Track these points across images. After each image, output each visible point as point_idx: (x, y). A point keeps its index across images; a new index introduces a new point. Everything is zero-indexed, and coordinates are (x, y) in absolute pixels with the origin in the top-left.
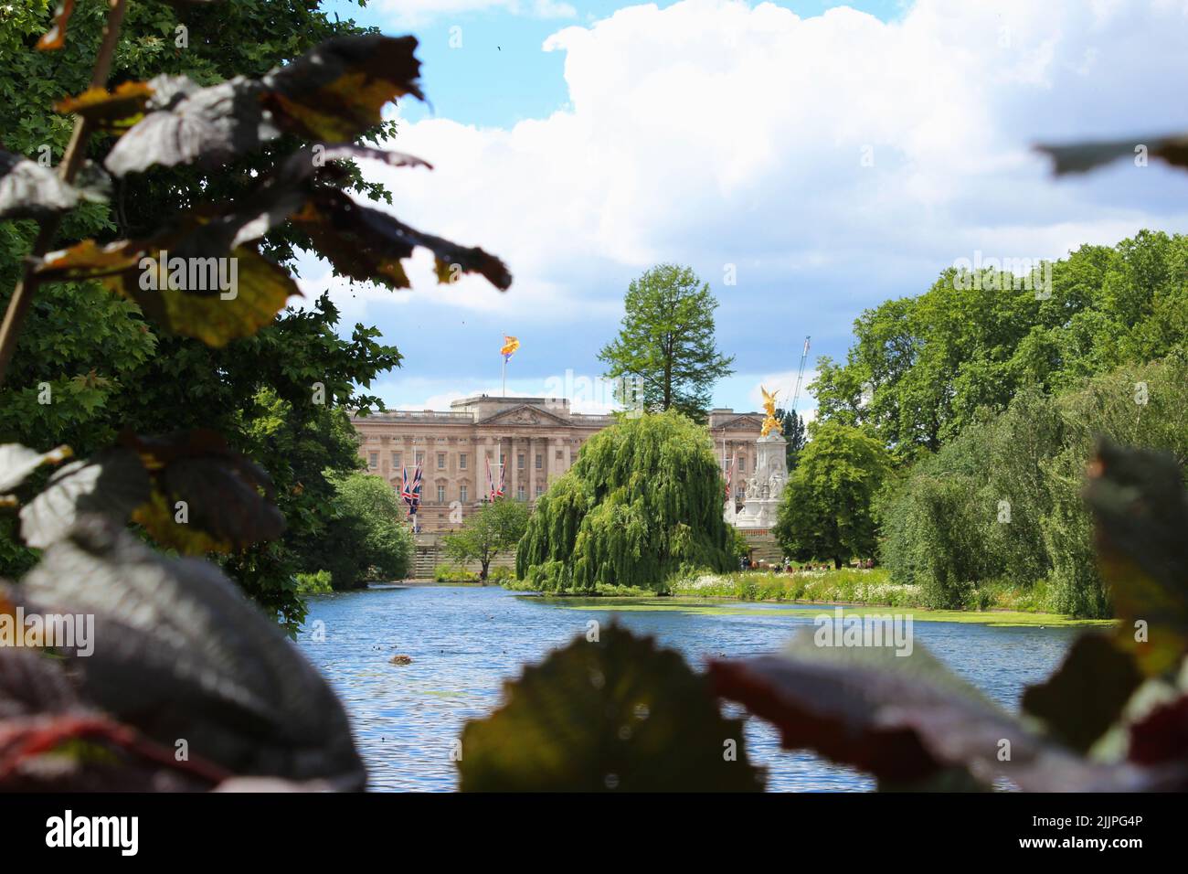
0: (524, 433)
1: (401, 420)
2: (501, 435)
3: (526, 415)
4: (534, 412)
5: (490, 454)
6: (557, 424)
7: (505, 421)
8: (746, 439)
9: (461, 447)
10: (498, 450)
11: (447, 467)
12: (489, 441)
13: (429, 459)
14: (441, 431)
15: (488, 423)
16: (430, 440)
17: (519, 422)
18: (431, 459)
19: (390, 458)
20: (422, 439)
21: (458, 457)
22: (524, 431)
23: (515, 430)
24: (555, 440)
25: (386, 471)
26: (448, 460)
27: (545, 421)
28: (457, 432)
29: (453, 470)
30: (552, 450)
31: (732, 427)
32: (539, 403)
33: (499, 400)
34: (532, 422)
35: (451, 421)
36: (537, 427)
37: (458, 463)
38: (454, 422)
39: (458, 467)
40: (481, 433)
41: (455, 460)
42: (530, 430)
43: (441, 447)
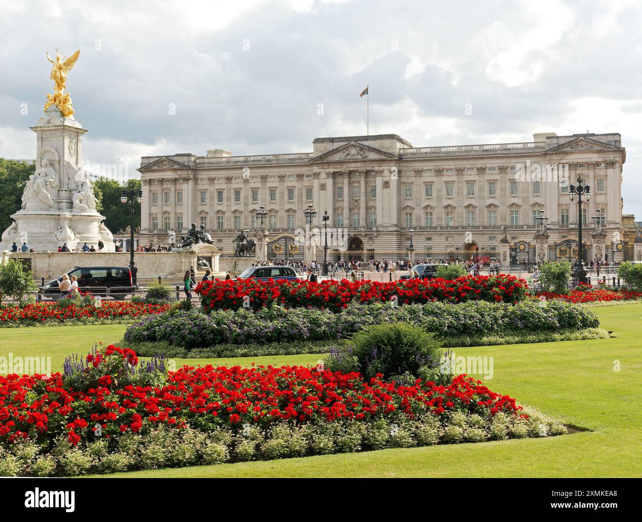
0: (352, 166)
1: (258, 163)
2: (332, 170)
3: (353, 151)
4: (362, 148)
5: (323, 187)
6: (383, 157)
7: (337, 157)
8: (585, 161)
9: (306, 182)
10: (329, 182)
11: (295, 200)
12: (323, 175)
13: (280, 193)
14: (291, 169)
15: (321, 160)
16: (282, 178)
17: (348, 158)
18: (282, 193)
19: (250, 194)
20: (274, 176)
21: (304, 191)
22: (353, 165)
23: (345, 165)
24: (382, 172)
25: (246, 204)
26: (296, 193)
27: (372, 156)
28: (304, 170)
29: (300, 203)
30: (379, 182)
31: (568, 149)
32: (367, 140)
33: (332, 140)
34: (359, 157)
35: (297, 161)
36: (364, 161)
37: (304, 196)
38: (301, 161)
39: (304, 199)
40: (316, 169)
41: (302, 193)
42: (359, 164)
43: (291, 182)
